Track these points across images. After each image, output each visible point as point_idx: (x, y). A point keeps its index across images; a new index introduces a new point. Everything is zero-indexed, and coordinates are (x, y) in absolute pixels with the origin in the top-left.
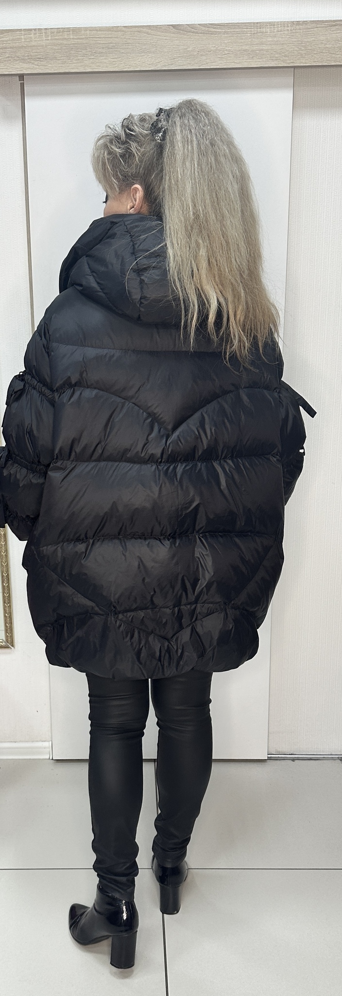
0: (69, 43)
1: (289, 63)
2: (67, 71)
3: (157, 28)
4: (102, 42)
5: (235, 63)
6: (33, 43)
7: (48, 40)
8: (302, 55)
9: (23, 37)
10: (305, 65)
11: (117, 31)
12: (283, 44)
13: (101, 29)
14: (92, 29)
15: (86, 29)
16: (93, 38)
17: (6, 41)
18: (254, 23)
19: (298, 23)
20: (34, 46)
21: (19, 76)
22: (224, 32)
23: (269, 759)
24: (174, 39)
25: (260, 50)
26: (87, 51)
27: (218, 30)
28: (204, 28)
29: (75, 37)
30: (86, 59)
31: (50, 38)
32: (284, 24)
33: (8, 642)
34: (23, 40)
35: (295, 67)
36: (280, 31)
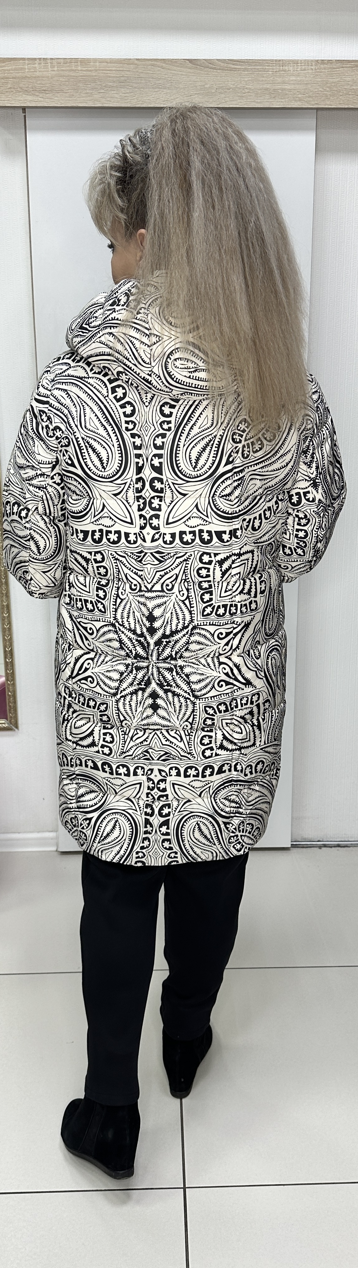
0: (77, 75)
1: (313, 105)
2: (74, 105)
3: (171, 61)
4: (112, 75)
5: (257, 103)
6: (38, 74)
7: (54, 71)
8: (327, 96)
9: (26, 67)
10: (330, 107)
11: (129, 64)
12: (307, 84)
13: (112, 61)
14: (102, 61)
15: (95, 60)
16: (102, 70)
17: (9, 70)
18: (276, 60)
19: (323, 61)
20: (38, 77)
21: (23, 109)
22: (245, 69)
23: (293, 846)
24: (190, 74)
25: (283, 90)
26: (97, 85)
27: (237, 67)
28: (222, 64)
29: (84, 69)
30: (96, 93)
31: (56, 69)
32: (307, 62)
33: (11, 723)
34: (27, 70)
35: (317, 109)
36: (305, 70)
